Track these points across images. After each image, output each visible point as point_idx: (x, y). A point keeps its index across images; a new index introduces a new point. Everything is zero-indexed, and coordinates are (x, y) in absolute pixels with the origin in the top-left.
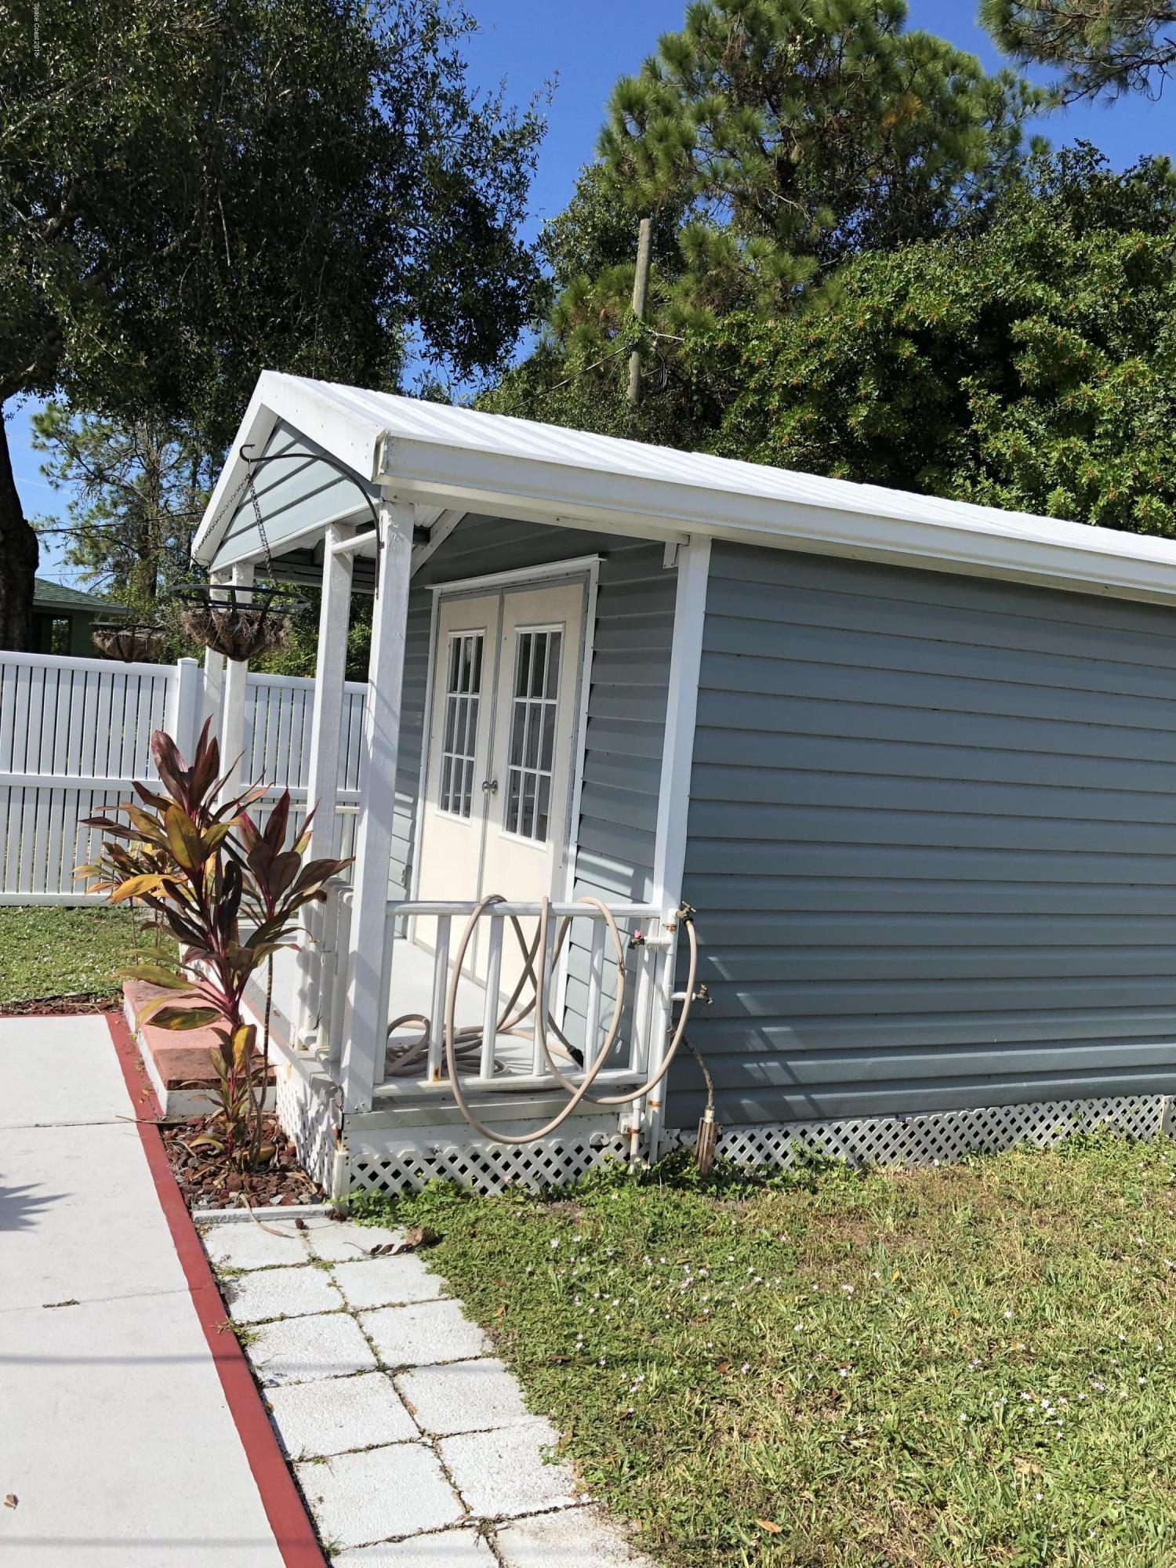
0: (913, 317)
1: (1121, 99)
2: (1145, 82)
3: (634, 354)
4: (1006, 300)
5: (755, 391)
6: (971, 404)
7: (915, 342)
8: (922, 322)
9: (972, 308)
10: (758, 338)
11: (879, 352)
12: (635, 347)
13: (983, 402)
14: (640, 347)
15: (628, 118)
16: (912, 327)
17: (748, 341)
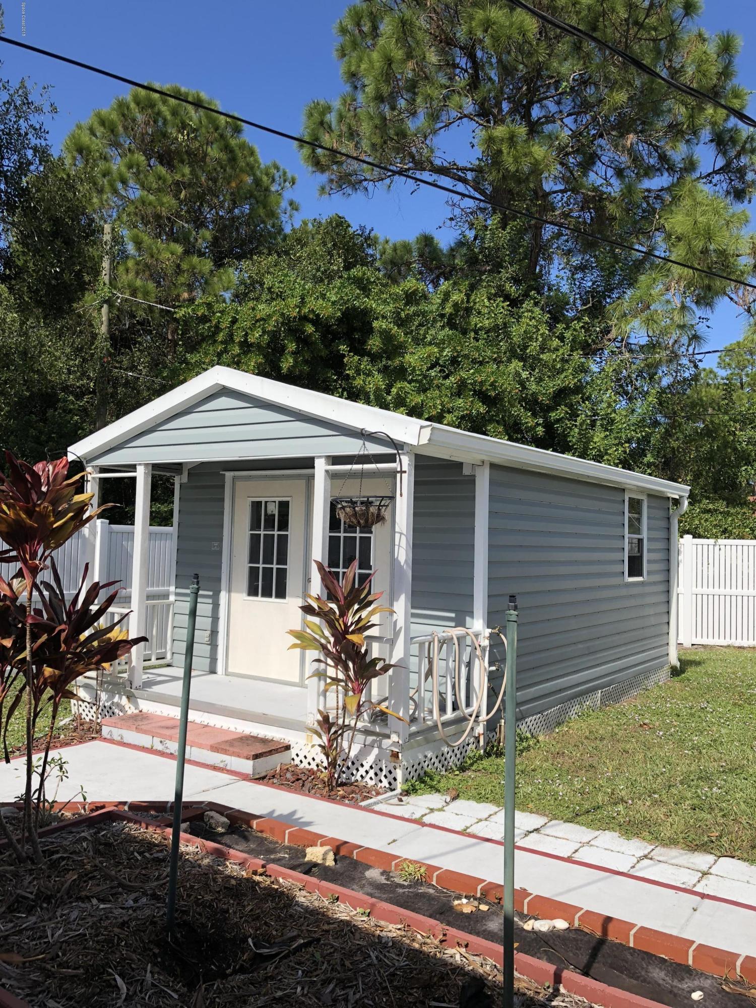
0: (313, 311)
1: (354, 196)
2: (366, 189)
3: (105, 306)
4: (359, 307)
5: (222, 342)
6: (345, 360)
7: (313, 325)
8: (318, 315)
9: (340, 310)
10: (220, 312)
11: (290, 326)
12: (106, 302)
13: (351, 359)
14: (109, 302)
15: (79, 157)
16: (311, 316)
17: (214, 313)
